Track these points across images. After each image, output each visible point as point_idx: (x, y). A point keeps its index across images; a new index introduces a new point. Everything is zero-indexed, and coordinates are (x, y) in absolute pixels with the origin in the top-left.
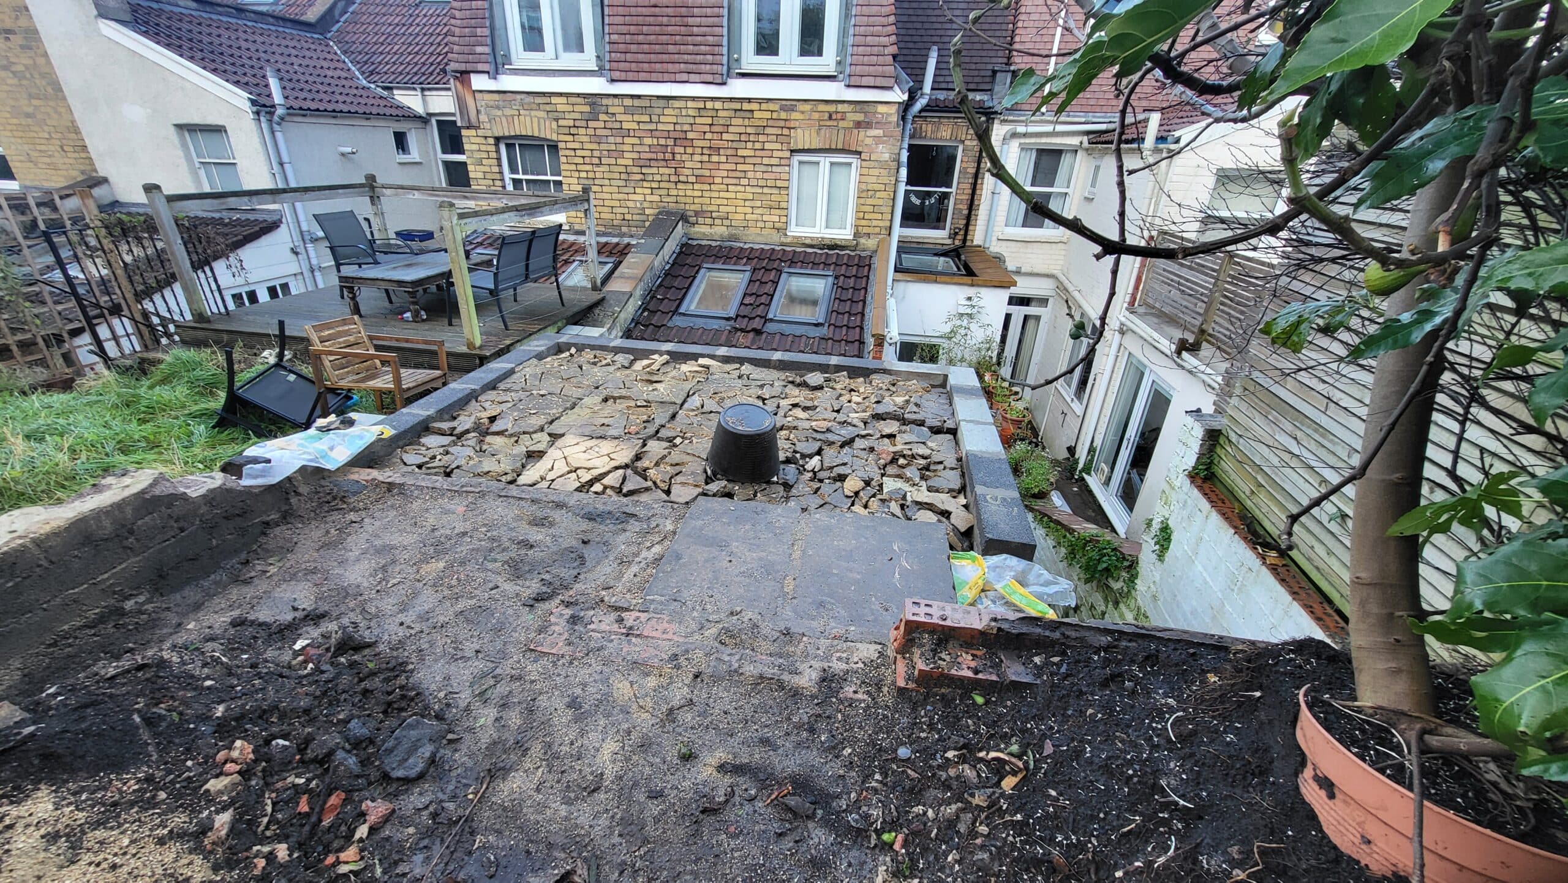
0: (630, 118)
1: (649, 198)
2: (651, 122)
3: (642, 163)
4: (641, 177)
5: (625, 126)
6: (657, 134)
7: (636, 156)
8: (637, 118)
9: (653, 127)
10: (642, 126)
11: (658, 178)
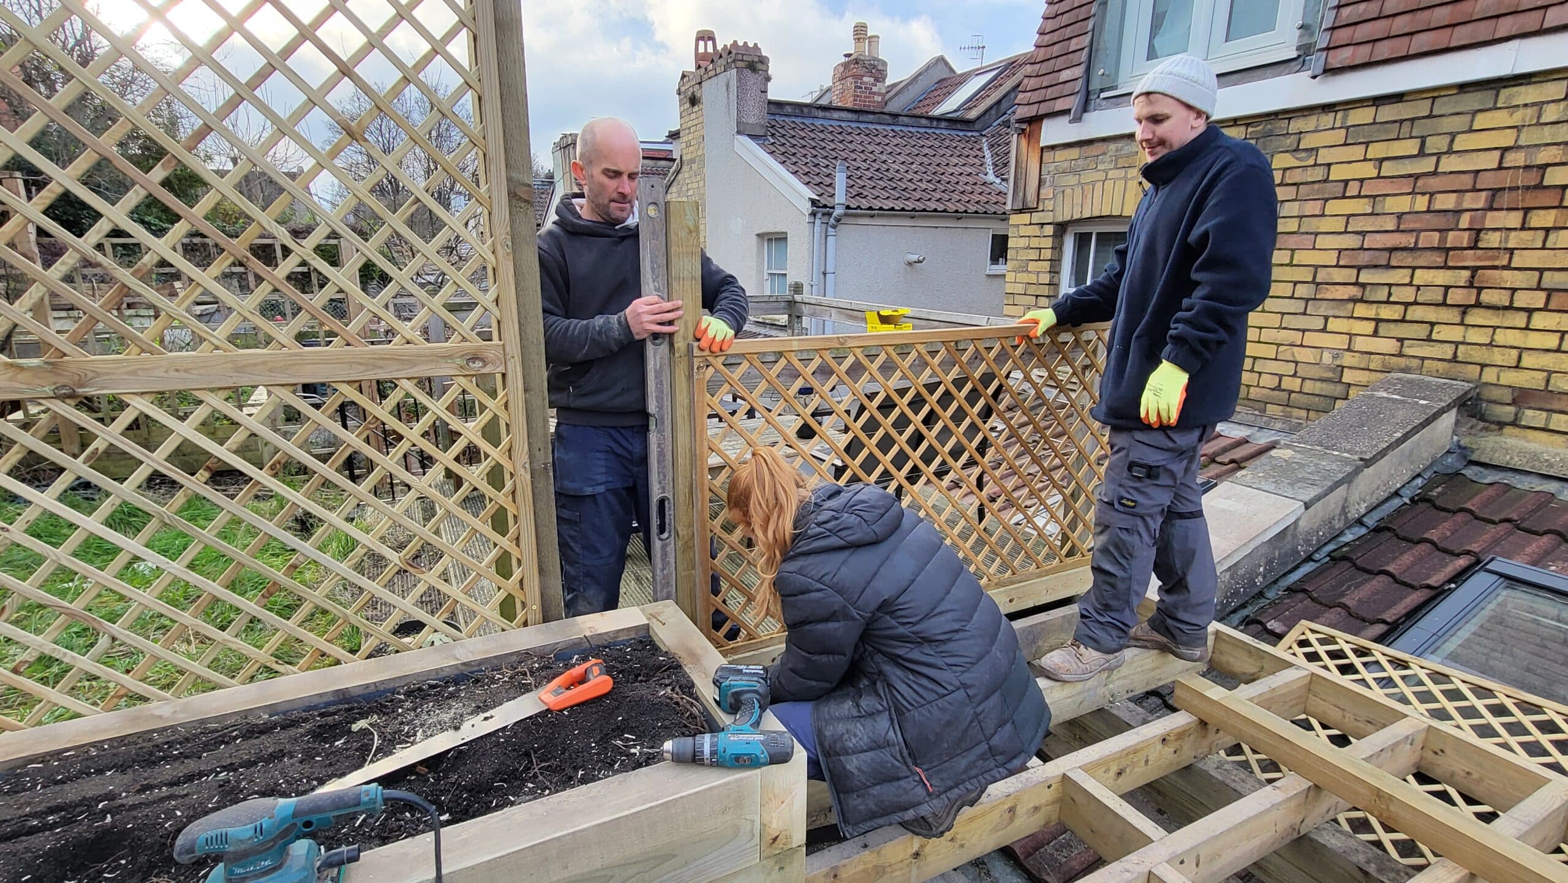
0: (1358, 152)
1: (1360, 344)
2: (1422, 153)
3: (1364, 258)
4: (1354, 291)
5: (1336, 173)
6: (1434, 183)
7: (1352, 241)
8: (1376, 150)
9: (1427, 165)
10: (1388, 169)
11: (1408, 294)
